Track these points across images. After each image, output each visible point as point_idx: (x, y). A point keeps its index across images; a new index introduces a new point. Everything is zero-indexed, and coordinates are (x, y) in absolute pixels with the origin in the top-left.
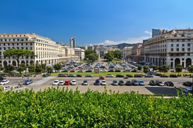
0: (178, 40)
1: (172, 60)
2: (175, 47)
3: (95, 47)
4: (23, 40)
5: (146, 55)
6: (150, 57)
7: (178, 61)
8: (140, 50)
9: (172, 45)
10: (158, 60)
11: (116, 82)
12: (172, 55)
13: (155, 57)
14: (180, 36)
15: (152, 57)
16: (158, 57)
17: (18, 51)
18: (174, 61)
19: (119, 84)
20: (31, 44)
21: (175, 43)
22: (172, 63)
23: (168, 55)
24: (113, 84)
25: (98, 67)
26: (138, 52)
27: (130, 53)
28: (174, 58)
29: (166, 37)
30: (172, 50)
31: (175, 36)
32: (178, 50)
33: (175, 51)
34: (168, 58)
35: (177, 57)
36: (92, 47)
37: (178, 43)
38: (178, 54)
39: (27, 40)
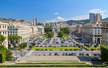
0: (99, 28)
1: (96, 39)
2: (97, 32)
3: (51, 23)
4: (11, 28)
5: (83, 34)
6: (85, 36)
7: (99, 39)
8: (81, 29)
9: (96, 31)
10: (89, 38)
11: (64, 54)
12: (96, 36)
13: (88, 36)
14: (100, 26)
15: (86, 36)
16: (89, 37)
17: (14, 37)
18: (97, 40)
19: (66, 55)
20: (16, 30)
21: (97, 30)
22: (96, 41)
23: (93, 36)
24: (63, 55)
25: (55, 42)
26: (79, 30)
27: (75, 30)
28: (97, 38)
29: (93, 26)
30: (96, 33)
31: (98, 26)
32: (99, 33)
33: (97, 34)
34: (94, 38)
35: (99, 37)
36: (48, 24)
37: (99, 30)
38: (99, 36)
39: (14, 27)
